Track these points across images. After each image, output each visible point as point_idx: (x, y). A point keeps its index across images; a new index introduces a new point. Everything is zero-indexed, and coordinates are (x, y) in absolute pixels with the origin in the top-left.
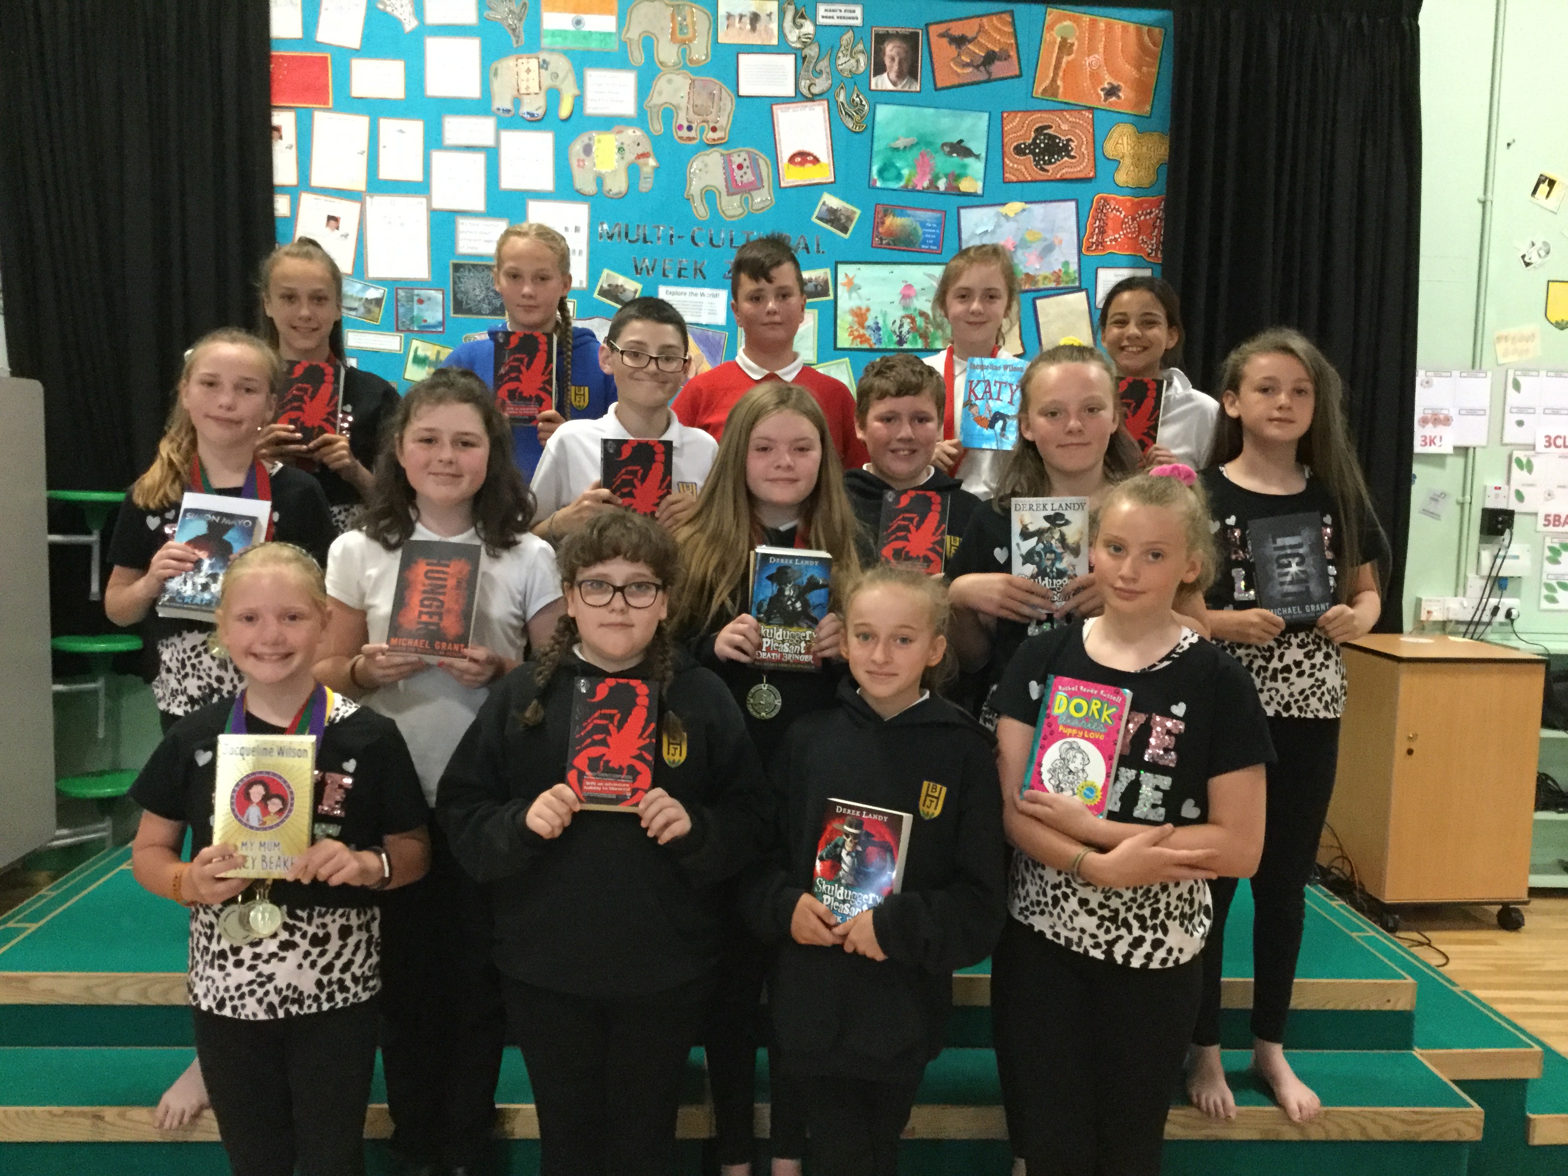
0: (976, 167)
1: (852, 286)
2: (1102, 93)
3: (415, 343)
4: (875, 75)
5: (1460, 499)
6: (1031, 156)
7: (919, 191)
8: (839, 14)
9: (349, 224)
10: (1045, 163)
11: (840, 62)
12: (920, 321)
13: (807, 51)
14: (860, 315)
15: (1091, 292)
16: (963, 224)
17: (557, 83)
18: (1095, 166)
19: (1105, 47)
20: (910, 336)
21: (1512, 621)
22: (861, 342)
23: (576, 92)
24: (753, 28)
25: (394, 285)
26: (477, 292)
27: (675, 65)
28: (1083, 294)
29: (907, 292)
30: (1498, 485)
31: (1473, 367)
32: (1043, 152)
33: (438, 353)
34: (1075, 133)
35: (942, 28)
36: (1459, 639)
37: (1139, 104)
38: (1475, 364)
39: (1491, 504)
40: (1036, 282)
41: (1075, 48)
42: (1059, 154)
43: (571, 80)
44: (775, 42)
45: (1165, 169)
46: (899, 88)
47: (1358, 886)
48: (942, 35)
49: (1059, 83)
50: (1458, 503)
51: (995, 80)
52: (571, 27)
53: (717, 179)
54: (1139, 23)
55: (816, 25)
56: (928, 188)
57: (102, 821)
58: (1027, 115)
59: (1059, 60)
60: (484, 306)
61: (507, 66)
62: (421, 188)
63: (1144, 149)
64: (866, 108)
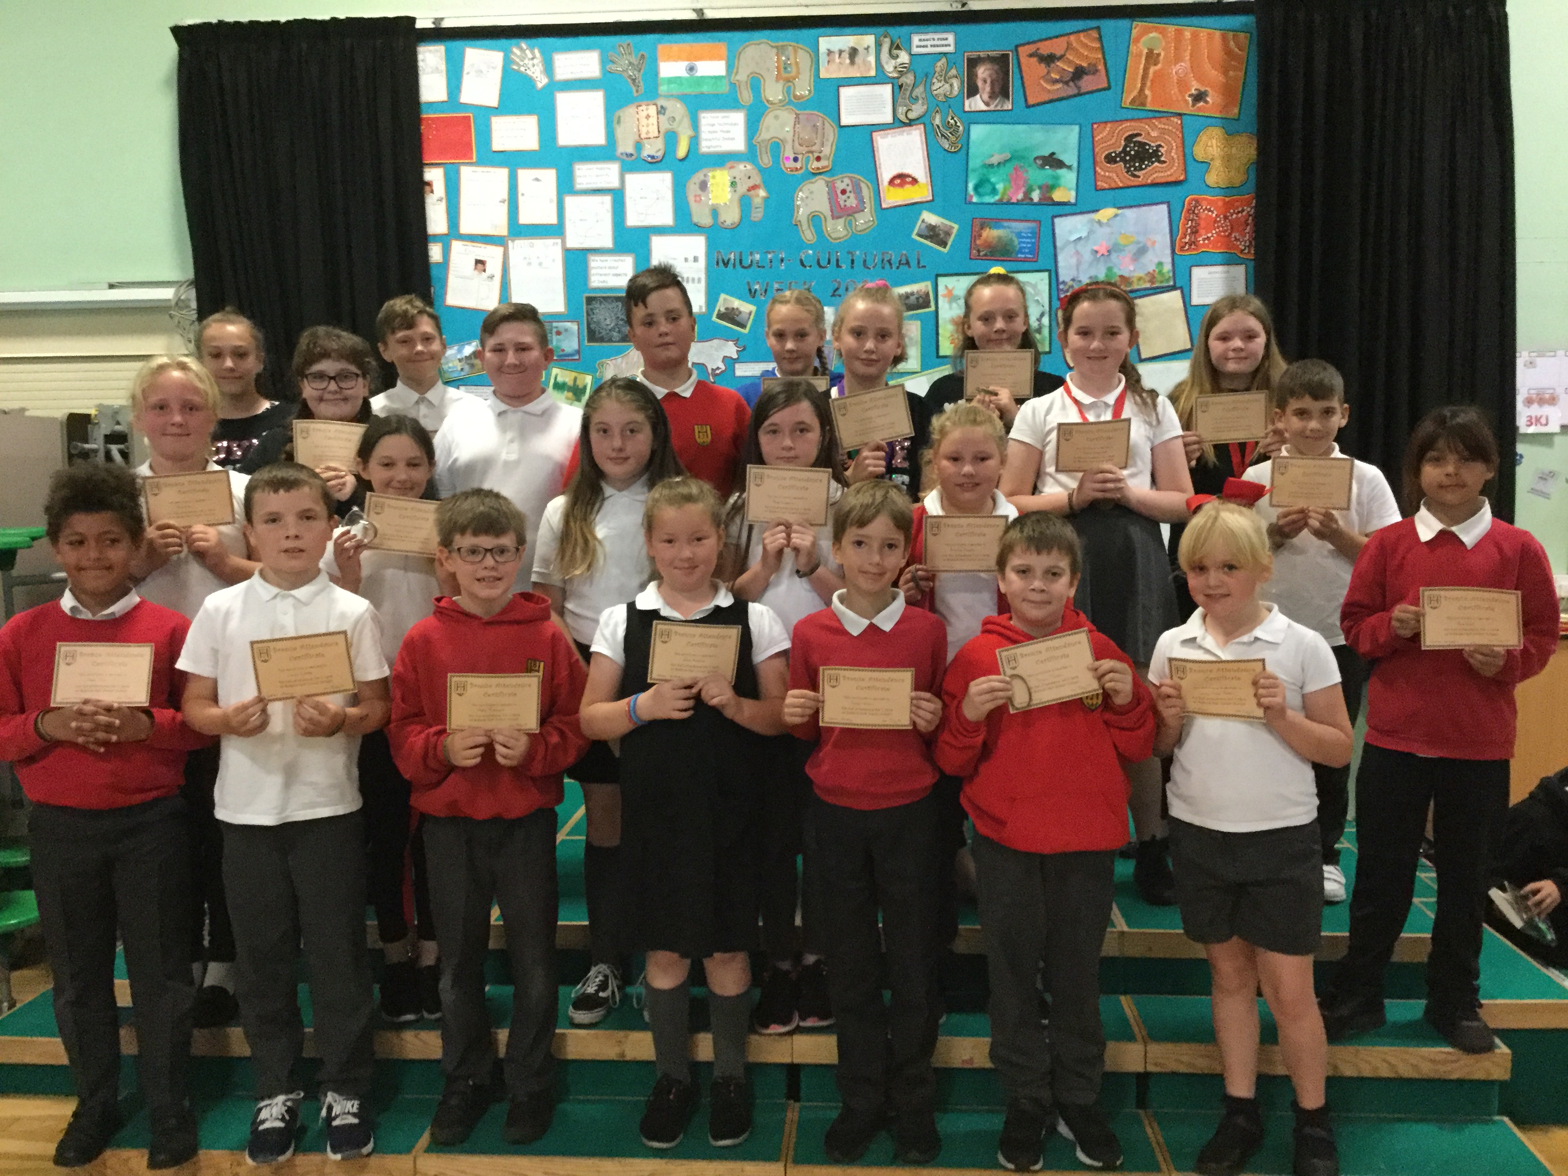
0: (1068, 178)
1: (953, 297)
2: (1190, 99)
4: (968, 97)
6: (1122, 163)
7: (1013, 204)
8: (933, 43)
9: (494, 267)
10: (1135, 170)
11: (934, 88)
13: (903, 80)
15: (1186, 290)
16: (1057, 231)
17: (675, 126)
18: (1185, 170)
19: (1191, 55)
23: (690, 133)
24: (852, 62)
27: (781, 101)
32: (1133, 159)
33: (575, 379)
35: (1031, 49)
37: (1226, 107)
40: (1131, 284)
41: (1161, 57)
42: (1149, 161)
43: (686, 122)
44: (873, 73)
45: (1254, 168)
46: (992, 107)
48: (1031, 55)
49: (1147, 92)
51: (1085, 93)
52: (684, 74)
53: (822, 205)
54: (1225, 31)
55: (911, 55)
56: (1022, 200)
58: (1116, 124)
59: (1146, 70)
60: (615, 334)
61: (629, 114)
62: (556, 230)
63: (1234, 150)
64: (961, 128)
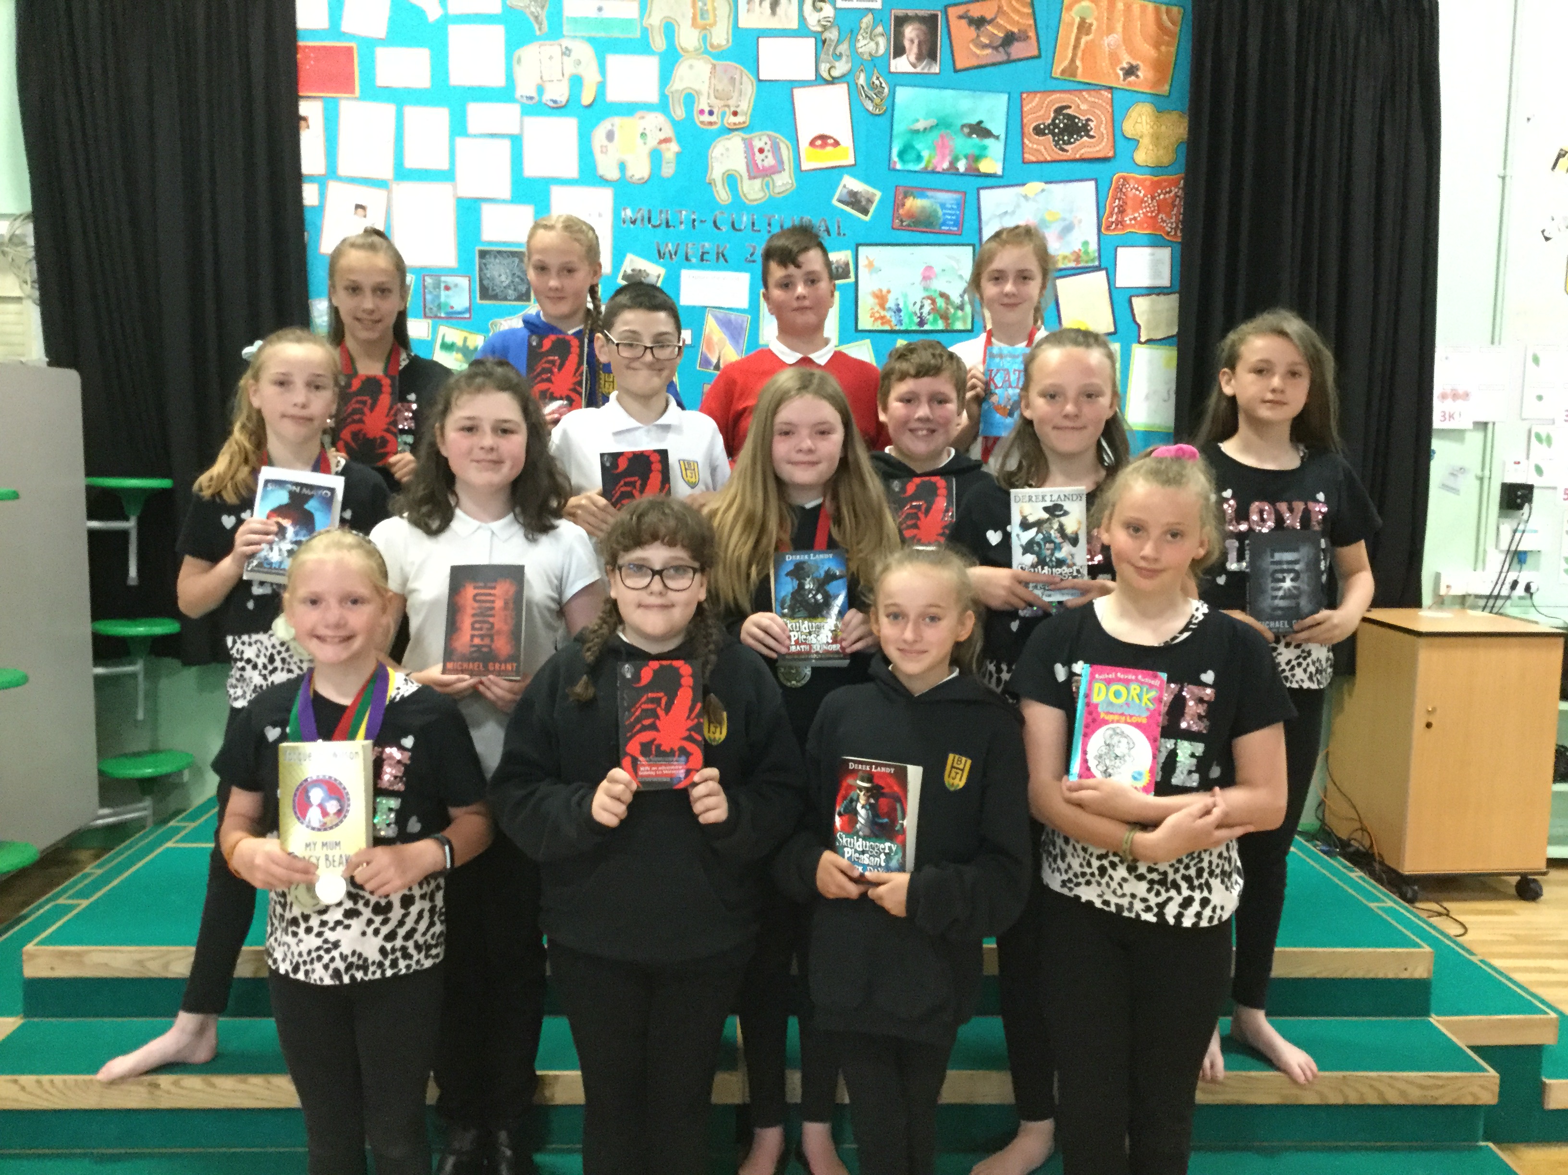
0: (996, 148)
1: (873, 268)
2: (1121, 73)
3: (442, 330)
4: (895, 57)
5: (1479, 473)
6: (1050, 136)
7: (939, 173)
9: (377, 213)
10: (1064, 143)
11: (859, 45)
12: (941, 302)
13: (827, 35)
14: (881, 298)
15: (1111, 271)
16: (982, 205)
17: (580, 70)
18: (1114, 147)
19: (1124, 27)
20: (931, 317)
21: (1532, 594)
22: (882, 324)
23: (599, 78)
24: (774, 13)
25: (425, 272)
26: (503, 278)
27: (696, 50)
28: (1104, 273)
29: (927, 274)
30: (1517, 460)
31: (1493, 343)
32: (1062, 132)
33: (465, 339)
35: (961, 10)
36: (1478, 613)
37: (1158, 83)
38: (1494, 339)
39: (1511, 479)
41: (1094, 28)
42: (1078, 134)
43: (594, 66)
45: (1184, 148)
46: (919, 70)
47: (1377, 858)
48: (961, 17)
49: (1078, 63)
50: (1477, 477)
51: (1014, 61)
52: (593, 14)
53: (739, 164)
54: (1158, 3)
55: (835, 8)
56: (948, 169)
57: (140, 801)
58: (1046, 95)
59: (1078, 40)
60: (510, 292)
62: (448, 176)
63: (1163, 128)
64: (886, 90)
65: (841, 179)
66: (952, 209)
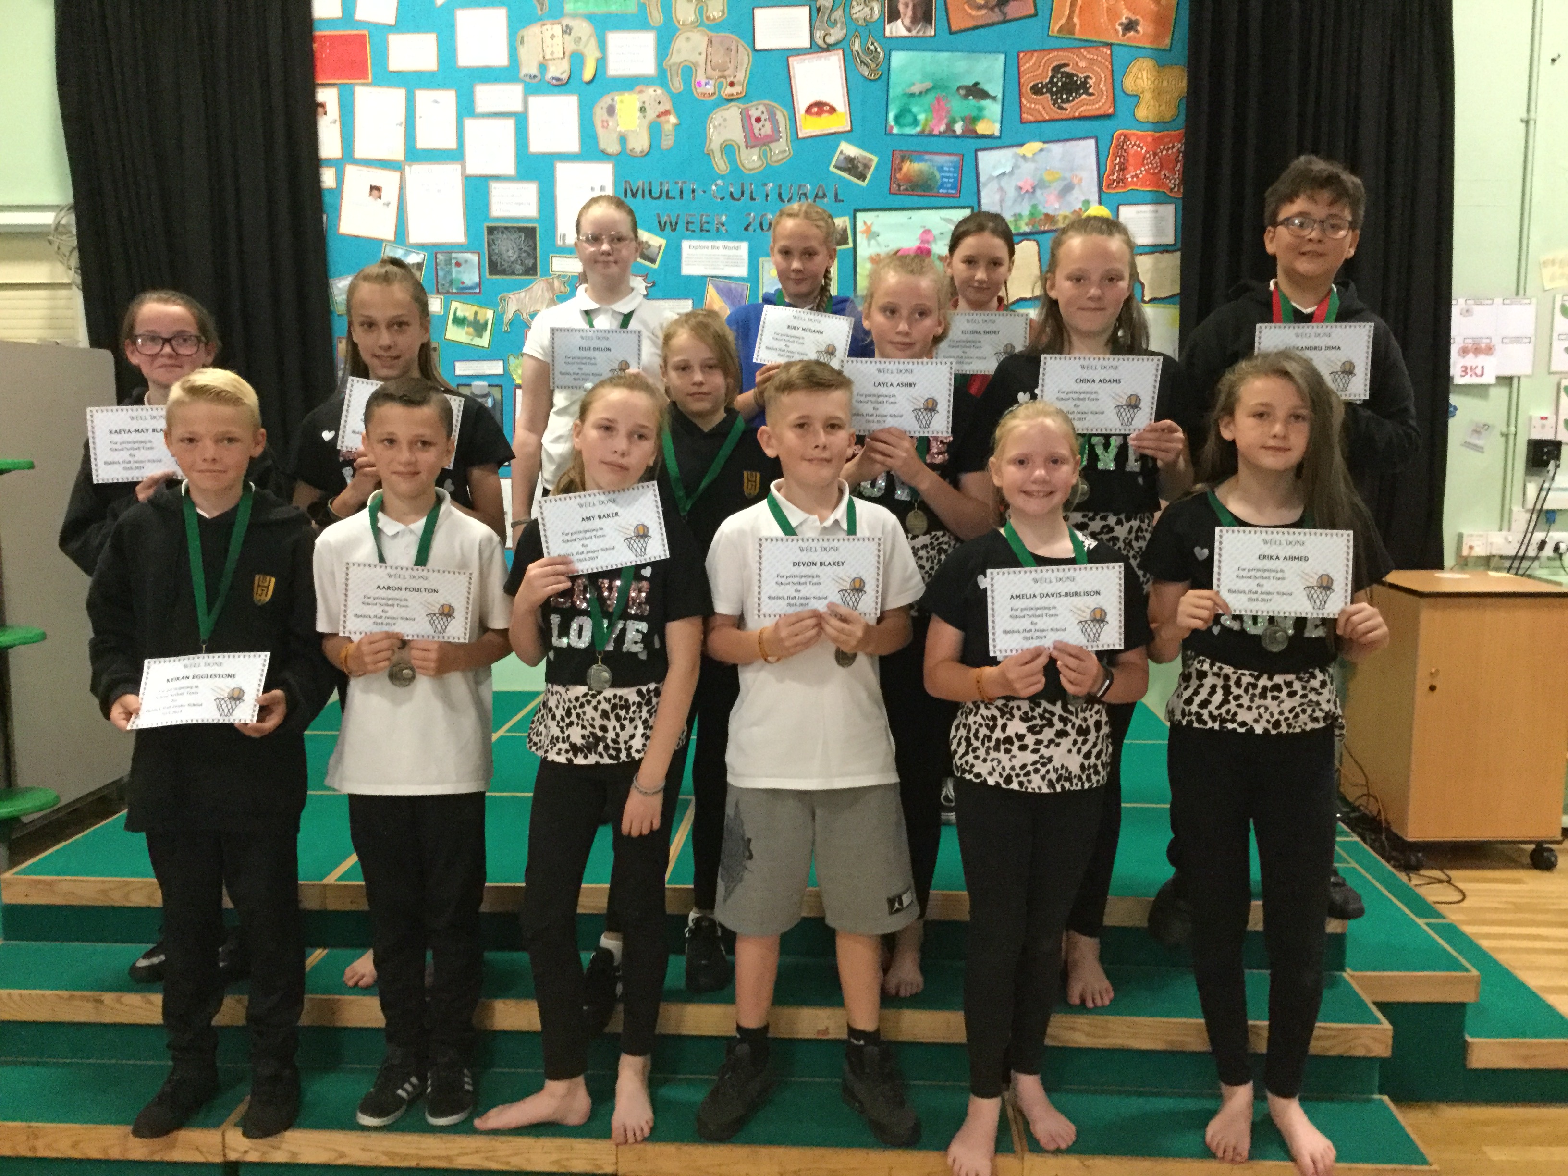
0: (993, 109)
1: (871, 234)
2: (1120, 29)
3: (454, 305)
4: (889, 22)
5: (1504, 430)
6: (1048, 95)
7: (935, 136)
9: (390, 193)
10: (1062, 102)
11: (854, 11)
13: (821, 3)
16: (980, 165)
17: (581, 47)
18: (1114, 103)
21: (1561, 555)
23: (598, 54)
25: (434, 249)
26: (510, 253)
27: (692, 23)
29: (925, 237)
30: (1544, 415)
31: (1517, 293)
32: (1060, 91)
33: (476, 313)
34: (1093, 71)
36: (1503, 574)
37: (1157, 37)
38: (1519, 290)
39: (1537, 435)
42: (1077, 92)
43: (593, 43)
45: (1184, 101)
46: (914, 33)
47: (1384, 825)
49: (1076, 20)
50: (1502, 434)
51: (1011, 20)
53: (737, 134)
56: (945, 132)
58: (1043, 53)
60: (518, 267)
61: (532, 34)
62: (456, 155)
63: (1165, 82)
64: (881, 55)
65: (838, 145)
66: (949, 172)
